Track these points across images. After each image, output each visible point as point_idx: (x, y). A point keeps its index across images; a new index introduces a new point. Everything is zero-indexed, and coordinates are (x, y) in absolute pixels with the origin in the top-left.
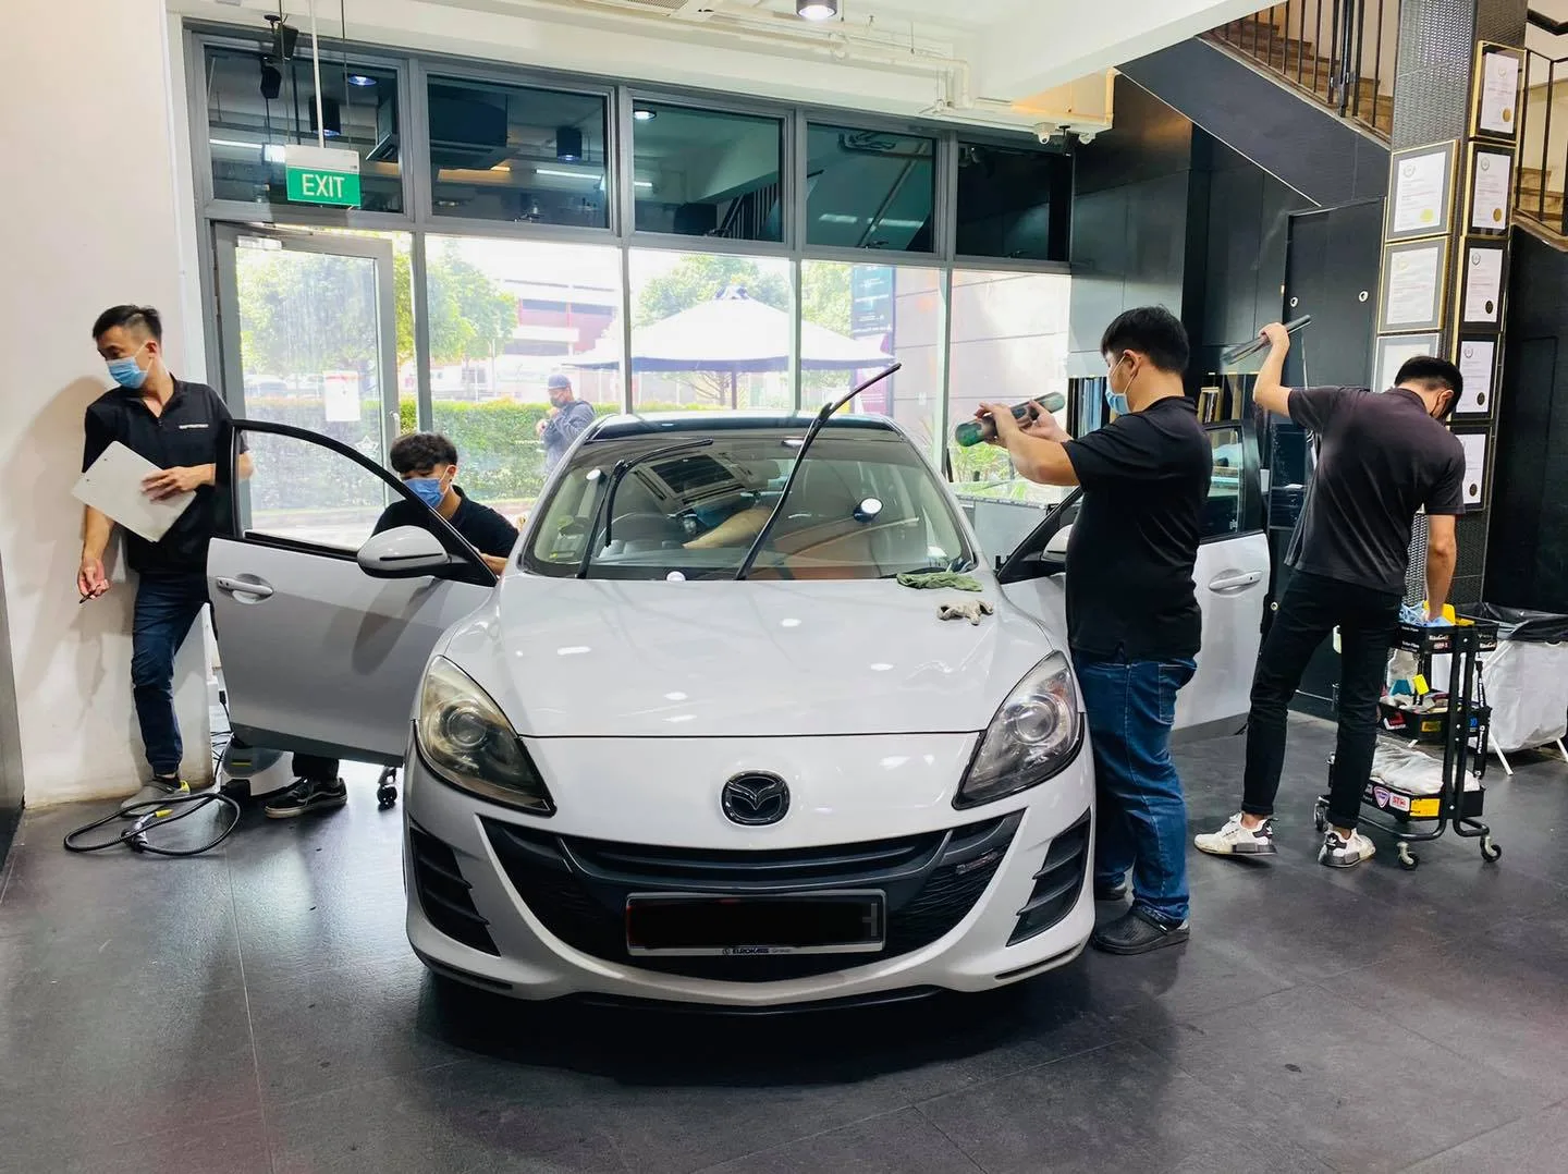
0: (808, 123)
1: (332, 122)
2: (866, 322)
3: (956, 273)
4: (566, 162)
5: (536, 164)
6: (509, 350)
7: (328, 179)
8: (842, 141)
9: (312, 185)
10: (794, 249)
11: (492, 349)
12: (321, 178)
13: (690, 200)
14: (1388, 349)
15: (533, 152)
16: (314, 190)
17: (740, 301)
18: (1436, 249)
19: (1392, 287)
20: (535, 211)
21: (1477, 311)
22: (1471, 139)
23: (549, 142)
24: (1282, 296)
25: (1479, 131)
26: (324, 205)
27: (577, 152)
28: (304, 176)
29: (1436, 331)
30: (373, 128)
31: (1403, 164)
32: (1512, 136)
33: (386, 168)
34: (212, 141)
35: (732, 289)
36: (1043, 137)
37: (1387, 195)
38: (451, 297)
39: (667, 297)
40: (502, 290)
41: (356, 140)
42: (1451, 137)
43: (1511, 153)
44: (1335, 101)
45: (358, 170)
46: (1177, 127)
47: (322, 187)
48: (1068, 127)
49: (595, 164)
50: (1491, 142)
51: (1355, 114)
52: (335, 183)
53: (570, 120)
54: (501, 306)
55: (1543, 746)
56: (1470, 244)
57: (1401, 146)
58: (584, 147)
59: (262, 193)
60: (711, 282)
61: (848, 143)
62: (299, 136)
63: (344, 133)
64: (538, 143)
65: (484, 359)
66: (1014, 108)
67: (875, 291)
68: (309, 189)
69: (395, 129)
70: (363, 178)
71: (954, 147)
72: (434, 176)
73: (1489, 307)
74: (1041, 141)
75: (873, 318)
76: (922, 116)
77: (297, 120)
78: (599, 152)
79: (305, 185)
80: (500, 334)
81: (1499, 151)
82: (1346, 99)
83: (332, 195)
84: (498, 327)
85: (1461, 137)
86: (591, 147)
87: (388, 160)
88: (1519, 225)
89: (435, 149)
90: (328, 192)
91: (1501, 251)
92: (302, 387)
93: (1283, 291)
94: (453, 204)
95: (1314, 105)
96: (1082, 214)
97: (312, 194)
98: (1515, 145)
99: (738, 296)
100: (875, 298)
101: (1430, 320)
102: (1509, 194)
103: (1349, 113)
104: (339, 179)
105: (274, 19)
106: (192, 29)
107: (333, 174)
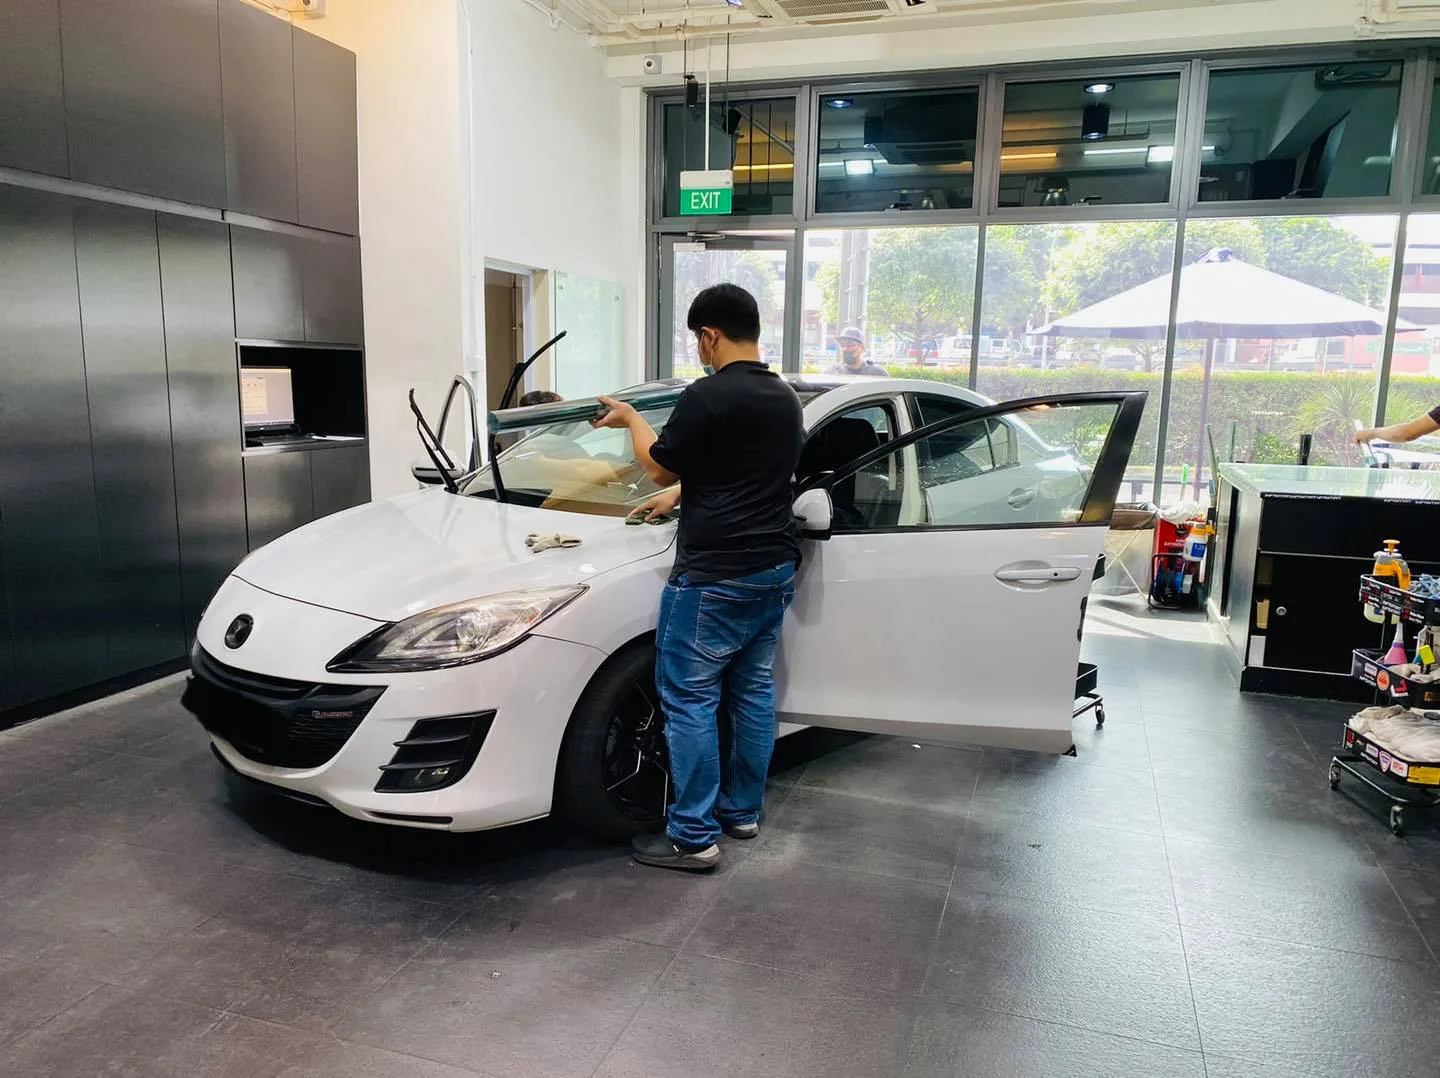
7: (709, 196)
9: (697, 201)
12: (704, 195)
16: (699, 204)
26: (707, 215)
28: (693, 194)
45: (731, 184)
47: (704, 202)
52: (714, 197)
68: (695, 204)
70: (735, 189)
79: (693, 201)
83: (711, 205)
90: (708, 204)
97: (697, 207)
104: (717, 194)
105: (690, 77)
106: (654, 95)
107: (713, 191)
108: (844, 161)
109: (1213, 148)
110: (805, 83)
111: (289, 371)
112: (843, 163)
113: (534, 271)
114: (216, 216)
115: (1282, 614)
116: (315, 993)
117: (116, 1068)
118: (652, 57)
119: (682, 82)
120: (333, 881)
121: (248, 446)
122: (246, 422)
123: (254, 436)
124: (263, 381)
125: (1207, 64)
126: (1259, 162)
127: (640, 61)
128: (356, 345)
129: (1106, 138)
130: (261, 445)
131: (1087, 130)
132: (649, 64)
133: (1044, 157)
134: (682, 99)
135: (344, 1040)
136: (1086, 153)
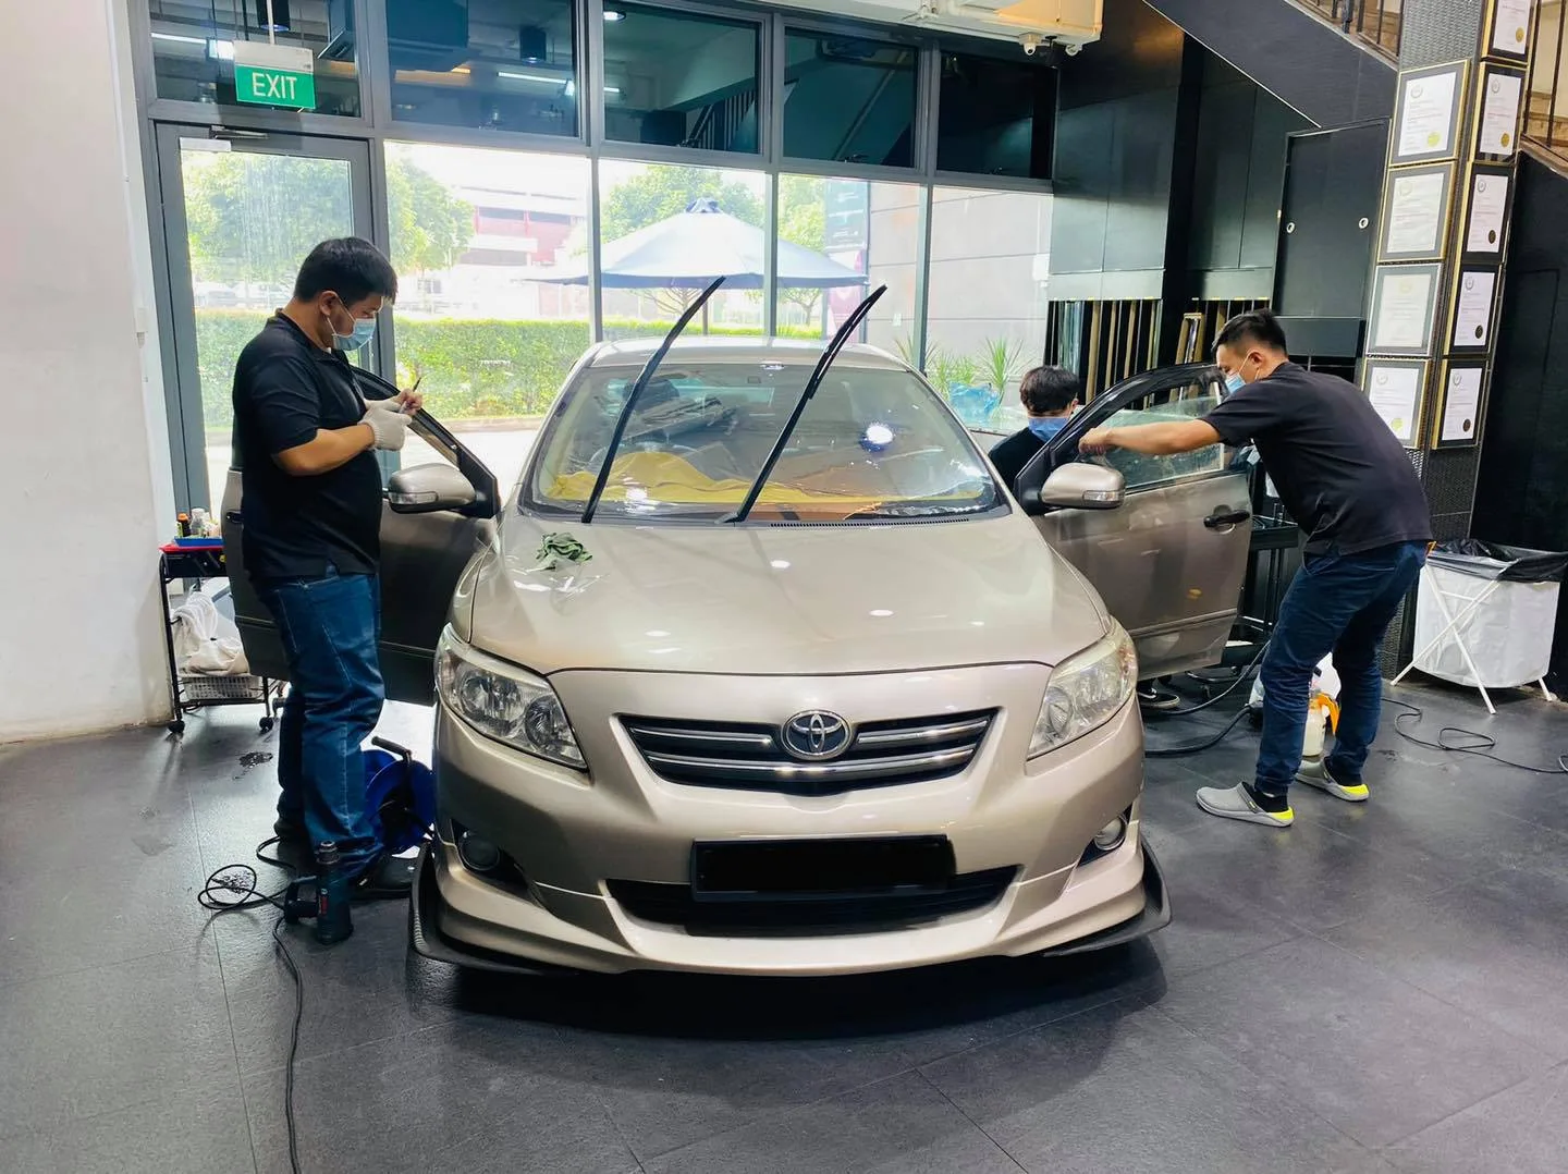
0: (786, 28)
1: (282, 18)
2: (840, 238)
3: (936, 189)
4: (528, 64)
5: (497, 67)
6: (465, 260)
7: (280, 80)
8: (819, 48)
9: (263, 85)
10: (770, 161)
11: (447, 259)
12: (273, 78)
13: (658, 106)
14: (1387, 278)
15: (495, 54)
16: (265, 90)
17: (711, 215)
18: (1442, 175)
19: (1394, 214)
20: (496, 116)
21: (1480, 242)
22: (1483, 60)
23: (512, 42)
24: (1279, 221)
25: (1491, 50)
26: (277, 107)
27: (541, 54)
28: (254, 75)
29: (1437, 261)
30: (325, 24)
31: (1411, 85)
32: (1523, 57)
33: (339, 67)
34: (154, 35)
35: (702, 202)
36: (1029, 47)
37: (1392, 117)
38: (406, 204)
39: (630, 206)
40: (456, 196)
41: (308, 37)
42: (1462, 57)
43: (1521, 75)
44: (1339, 15)
45: (312, 70)
46: (1169, 39)
47: (273, 88)
48: (1055, 37)
49: (562, 68)
50: (1501, 63)
51: (1359, 29)
52: (287, 83)
53: (534, 19)
54: (457, 214)
55: (1527, 685)
56: (1477, 169)
57: (1409, 66)
58: (549, 49)
59: (207, 92)
60: (676, 192)
61: (826, 51)
62: (247, 31)
63: (294, 28)
64: (501, 44)
65: (440, 269)
66: (1001, 15)
67: (850, 205)
68: (259, 90)
69: (350, 24)
70: (316, 77)
71: (936, 56)
72: (392, 75)
73: (1492, 237)
74: (1026, 51)
75: (846, 234)
76: (904, 22)
77: (245, 14)
78: (568, 56)
79: (255, 84)
80: (457, 243)
81: (1508, 73)
82: (1351, 14)
83: (284, 96)
84: (454, 236)
85: (1473, 57)
86: (557, 49)
87: (341, 59)
88: (1526, 151)
89: (395, 48)
90: (280, 92)
91: (1507, 178)
92: (252, 296)
93: (1279, 216)
94: (409, 107)
95: (1317, 19)
96: (1068, 129)
97: (264, 94)
98: (1525, 67)
99: (708, 209)
100: (850, 213)
101: (1433, 248)
102: (1518, 118)
103: (1353, 29)
104: (292, 79)
107: (285, 74)
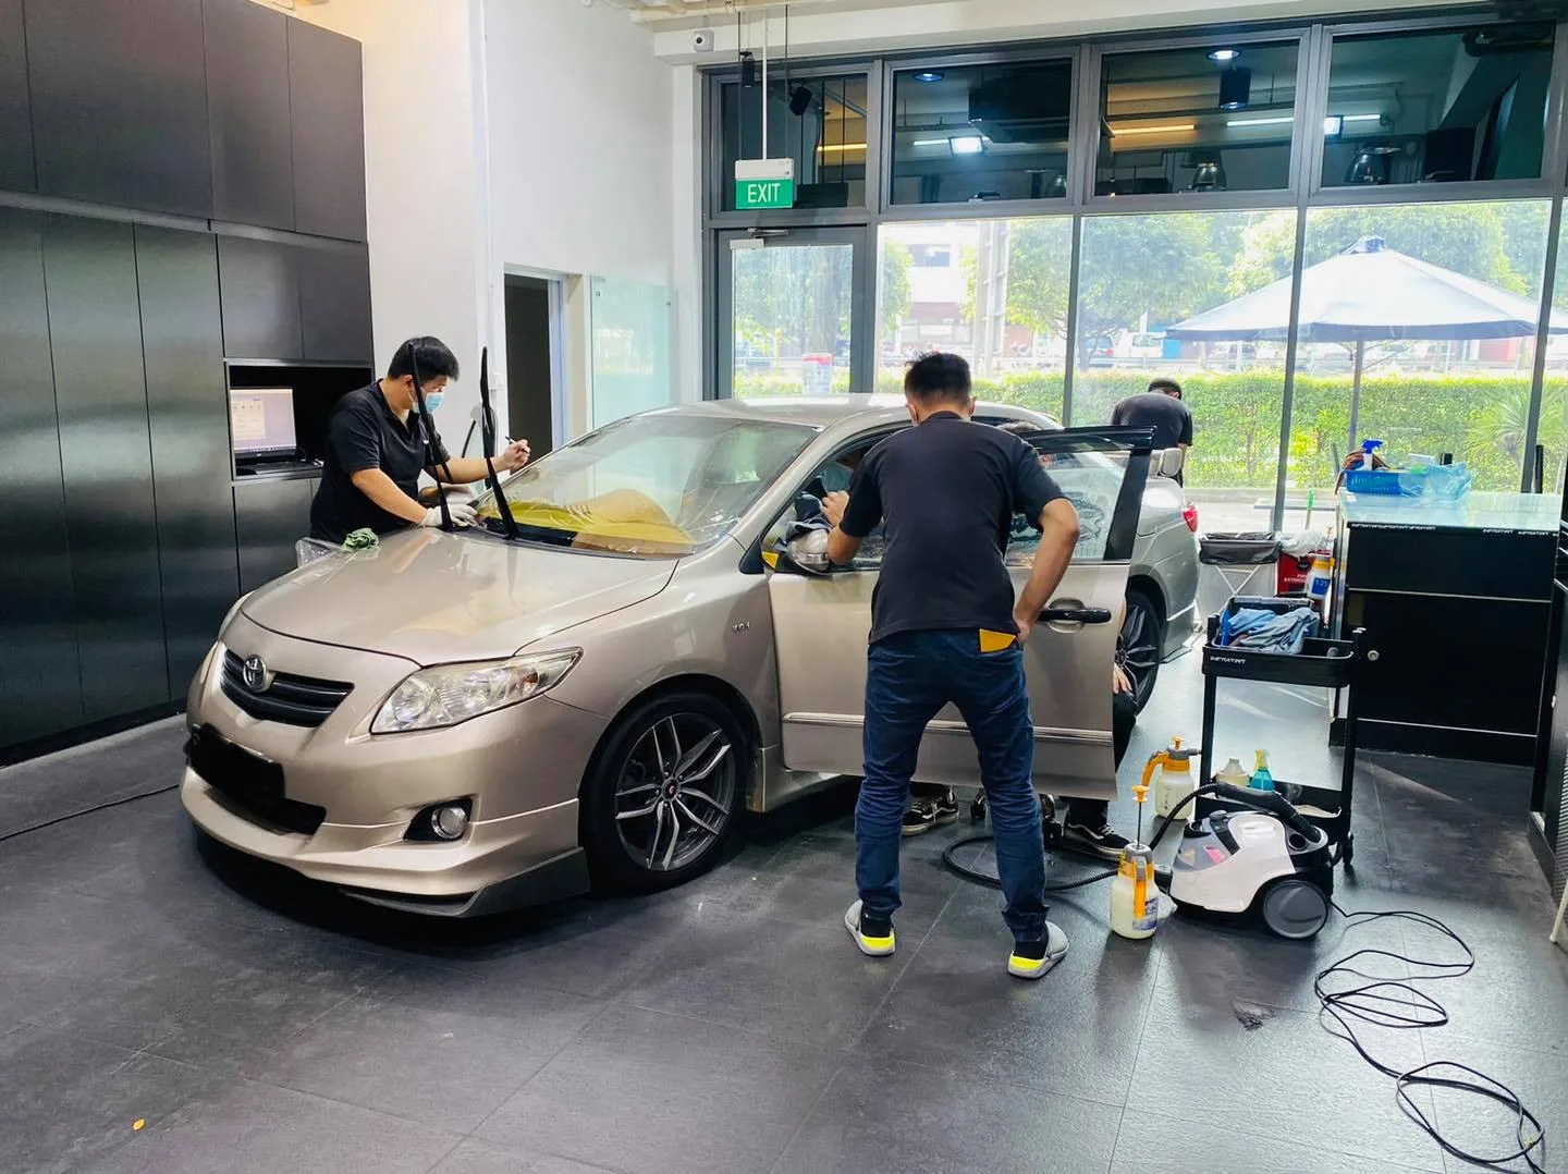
7: (767, 188)
9: (754, 193)
12: (763, 186)
16: (756, 197)
26: (763, 210)
28: (750, 186)
45: (792, 175)
47: (762, 195)
52: (773, 189)
68: (752, 197)
79: (750, 193)
83: (769, 200)
90: (767, 197)
97: (754, 201)
104: (776, 185)
105: (747, 54)
106: (709, 73)
107: (772, 182)
108: (950, 139)
109: (1378, 117)
110: (877, 58)
111: (291, 391)
112: (947, 141)
113: (568, 276)
114: (202, 227)
115: (1374, 658)
116: (232, 1036)
117: (22, 1100)
118: (701, 32)
119: (736, 59)
120: (276, 931)
121: (238, 474)
122: (236, 448)
123: (247, 464)
124: (261, 403)
125: (1328, 30)
126: (1433, 132)
127: (690, 36)
128: (365, 362)
129: (1247, 107)
130: (253, 473)
131: (1225, 99)
132: (699, 41)
133: (1180, 130)
134: (737, 78)
135: (250, 1079)
136: (1230, 124)
